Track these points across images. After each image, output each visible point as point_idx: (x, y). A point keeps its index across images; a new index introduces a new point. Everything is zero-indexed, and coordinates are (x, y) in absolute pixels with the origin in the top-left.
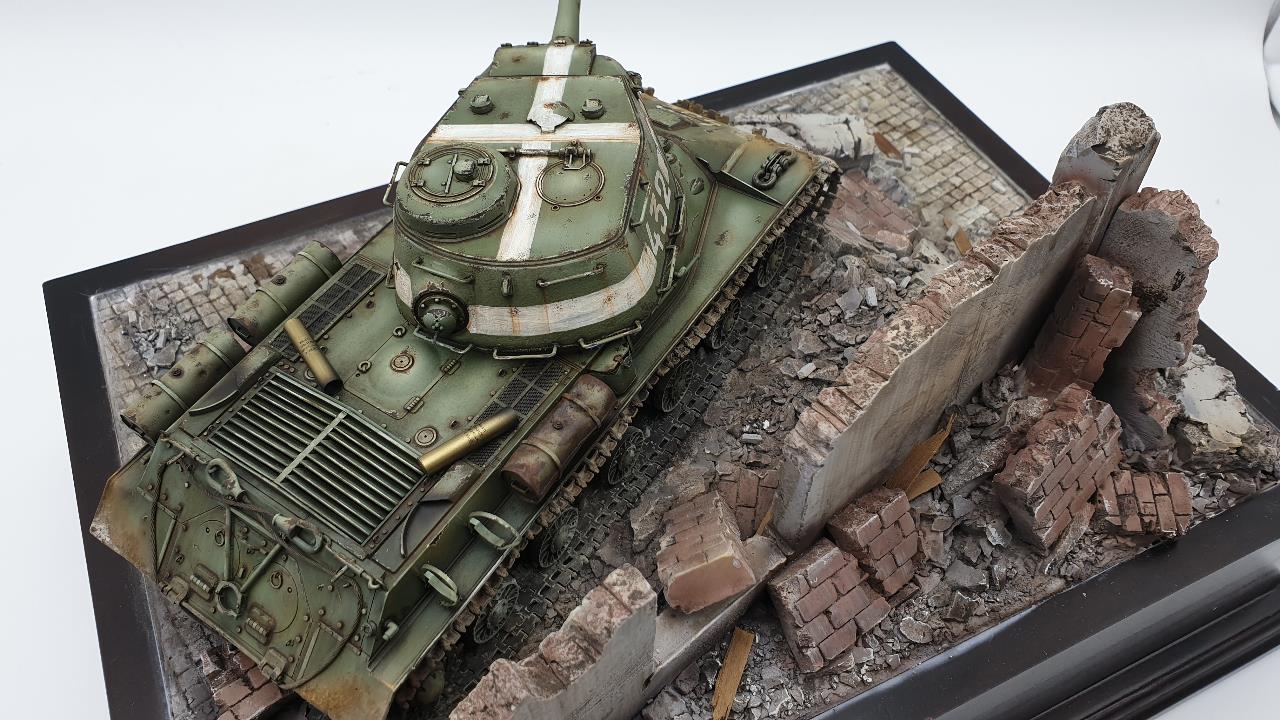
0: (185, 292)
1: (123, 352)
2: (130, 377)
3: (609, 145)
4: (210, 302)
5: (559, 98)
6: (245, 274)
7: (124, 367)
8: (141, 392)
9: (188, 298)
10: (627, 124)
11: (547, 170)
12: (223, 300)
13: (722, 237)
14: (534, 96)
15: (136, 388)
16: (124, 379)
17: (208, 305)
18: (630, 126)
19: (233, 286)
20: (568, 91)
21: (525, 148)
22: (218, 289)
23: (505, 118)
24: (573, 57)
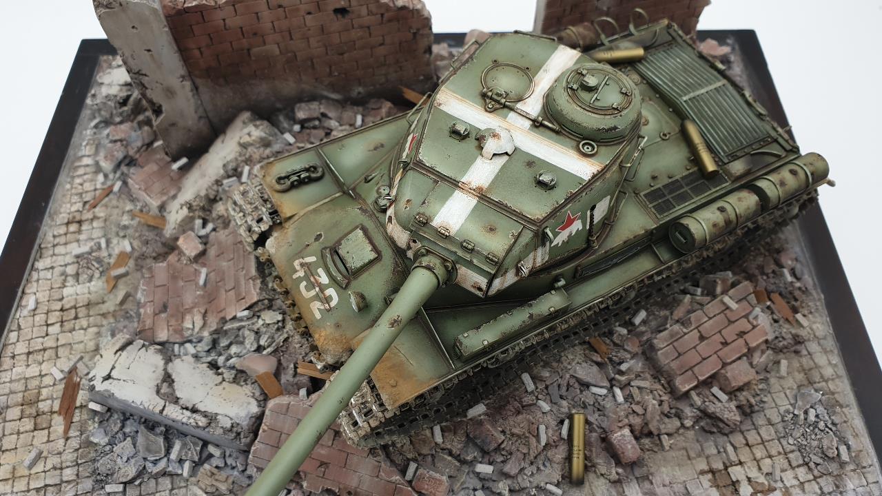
0: (796, 478)
1: (845, 422)
2: (833, 394)
3: (465, 95)
4: (770, 457)
5: (479, 161)
6: (738, 481)
7: (841, 406)
8: (822, 377)
9: (793, 468)
10: (441, 107)
11: (520, 99)
12: (758, 455)
13: (376, 149)
14: (497, 175)
15: (826, 381)
16: (838, 393)
17: (774, 452)
18: (440, 104)
19: (749, 468)
20: (467, 164)
21: (528, 123)
22: (765, 470)
23: (532, 162)
24: (442, 206)
